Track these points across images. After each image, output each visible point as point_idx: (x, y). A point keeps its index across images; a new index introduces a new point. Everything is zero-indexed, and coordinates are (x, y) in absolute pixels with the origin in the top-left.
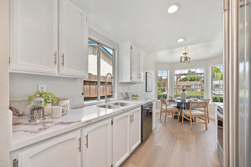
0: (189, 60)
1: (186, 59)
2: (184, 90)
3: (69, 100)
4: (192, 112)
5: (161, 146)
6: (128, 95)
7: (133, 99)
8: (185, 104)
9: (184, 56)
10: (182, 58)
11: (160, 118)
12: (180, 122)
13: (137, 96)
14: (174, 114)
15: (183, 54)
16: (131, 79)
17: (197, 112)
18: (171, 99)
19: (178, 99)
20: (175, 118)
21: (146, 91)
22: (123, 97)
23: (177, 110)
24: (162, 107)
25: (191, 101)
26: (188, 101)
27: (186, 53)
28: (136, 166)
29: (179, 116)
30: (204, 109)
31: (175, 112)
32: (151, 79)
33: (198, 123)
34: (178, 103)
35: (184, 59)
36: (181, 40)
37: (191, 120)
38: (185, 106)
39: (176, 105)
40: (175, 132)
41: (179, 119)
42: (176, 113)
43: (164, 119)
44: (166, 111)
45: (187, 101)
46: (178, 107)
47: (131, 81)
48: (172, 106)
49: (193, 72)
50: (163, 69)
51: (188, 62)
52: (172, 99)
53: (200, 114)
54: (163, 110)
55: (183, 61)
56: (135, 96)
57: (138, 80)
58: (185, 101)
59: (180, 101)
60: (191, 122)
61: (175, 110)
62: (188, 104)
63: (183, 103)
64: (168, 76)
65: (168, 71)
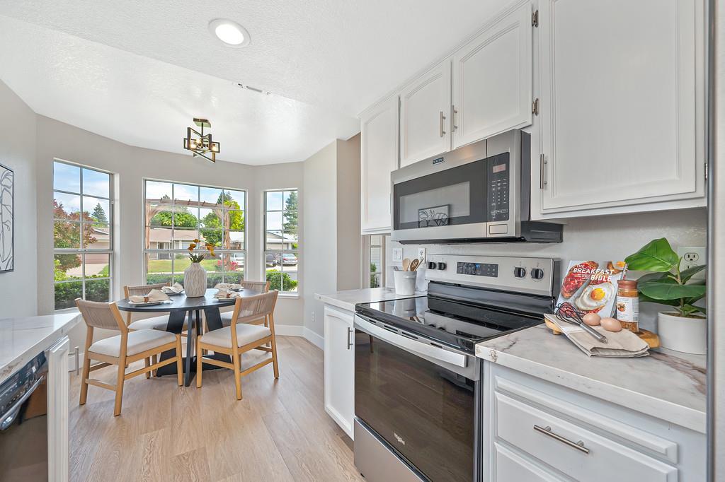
1: (208, 142)
2: (197, 260)
4: (239, 337)
8: (202, 312)
10: (193, 136)
11: (83, 403)
12: (187, 385)
14: (155, 362)
18: (146, 299)
19: (172, 295)
23: (172, 338)
24: (90, 343)
25: (228, 295)
26: (217, 296)
27: (206, 121)
29: (184, 360)
31: (159, 356)
33: (251, 370)
34: (175, 311)
35: (198, 142)
37: (235, 367)
39: (164, 322)
41: (184, 372)
42: (169, 353)
45: (210, 298)
46: (175, 327)
48: (145, 330)
52: (153, 300)
54: (97, 355)
55: (193, 146)
58: (202, 298)
59: (180, 303)
60: (237, 371)
61: (163, 342)
62: (213, 312)
63: (194, 312)
64: (111, 198)
65: (111, 175)
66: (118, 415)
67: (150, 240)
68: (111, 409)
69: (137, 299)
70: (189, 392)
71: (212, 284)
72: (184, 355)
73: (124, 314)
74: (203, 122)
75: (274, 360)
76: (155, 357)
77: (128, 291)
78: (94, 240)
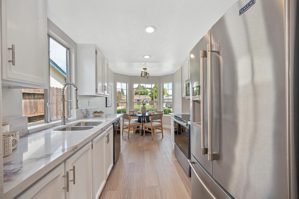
0: (148, 75)
1: (146, 74)
2: (144, 104)
3: (9, 125)
4: (152, 124)
5: (133, 162)
6: (88, 112)
7: (95, 116)
8: (145, 117)
9: (144, 71)
10: (143, 73)
12: (142, 136)
13: (101, 112)
14: (135, 128)
15: (143, 69)
16: (96, 91)
17: (155, 123)
18: (133, 114)
19: (139, 113)
20: (136, 133)
21: (106, 107)
22: (83, 114)
23: (139, 123)
24: (123, 123)
25: (151, 114)
26: (148, 114)
27: (146, 69)
28: (115, 190)
30: (160, 120)
31: (136, 127)
32: (111, 91)
33: (156, 133)
34: (139, 117)
35: (144, 74)
36: (147, 57)
37: (152, 131)
38: (146, 120)
39: (137, 120)
40: (141, 146)
41: (141, 132)
42: (138, 127)
43: (127, 135)
44: (129, 127)
45: (147, 114)
46: (139, 121)
47: (96, 94)
48: (134, 120)
49: (143, 87)
50: (122, 81)
51: (147, 77)
52: (135, 114)
53: (158, 124)
54: (125, 125)
55: (143, 75)
56: (99, 113)
57: (103, 93)
58: (145, 114)
59: (141, 115)
60: (152, 133)
61: (137, 124)
62: (148, 117)
63: (144, 117)
64: (127, 89)
65: (127, 84)
66: (128, 138)
67: (135, 99)
68: (127, 137)
69: (132, 113)
70: (142, 137)
71: (148, 111)
72: (141, 129)
73: (129, 116)
74: (145, 69)
75: (162, 132)
76: (135, 127)
77: (130, 112)
78: (122, 99)
